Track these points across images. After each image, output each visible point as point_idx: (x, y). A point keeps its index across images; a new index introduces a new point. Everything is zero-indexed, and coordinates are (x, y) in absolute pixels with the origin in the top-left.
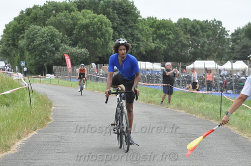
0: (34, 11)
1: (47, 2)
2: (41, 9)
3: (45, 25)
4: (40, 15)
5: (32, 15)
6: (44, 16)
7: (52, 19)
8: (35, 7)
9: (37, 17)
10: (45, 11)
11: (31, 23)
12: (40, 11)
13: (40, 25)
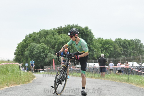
0: (34, 35)
1: (41, 30)
2: (38, 34)
3: (40, 43)
4: (37, 37)
5: (32, 37)
6: (39, 38)
7: (43, 39)
8: (34, 33)
9: (35, 39)
10: (40, 35)
11: (32, 42)
12: (37, 35)
13: (37, 43)
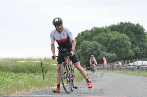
0: (86, 33)
1: (93, 28)
2: (90, 31)
3: (92, 40)
4: (89, 35)
5: (84, 35)
6: (91, 35)
7: (96, 37)
8: (86, 31)
9: (87, 37)
10: (92, 33)
11: (84, 40)
12: (89, 33)
13: (89, 41)
